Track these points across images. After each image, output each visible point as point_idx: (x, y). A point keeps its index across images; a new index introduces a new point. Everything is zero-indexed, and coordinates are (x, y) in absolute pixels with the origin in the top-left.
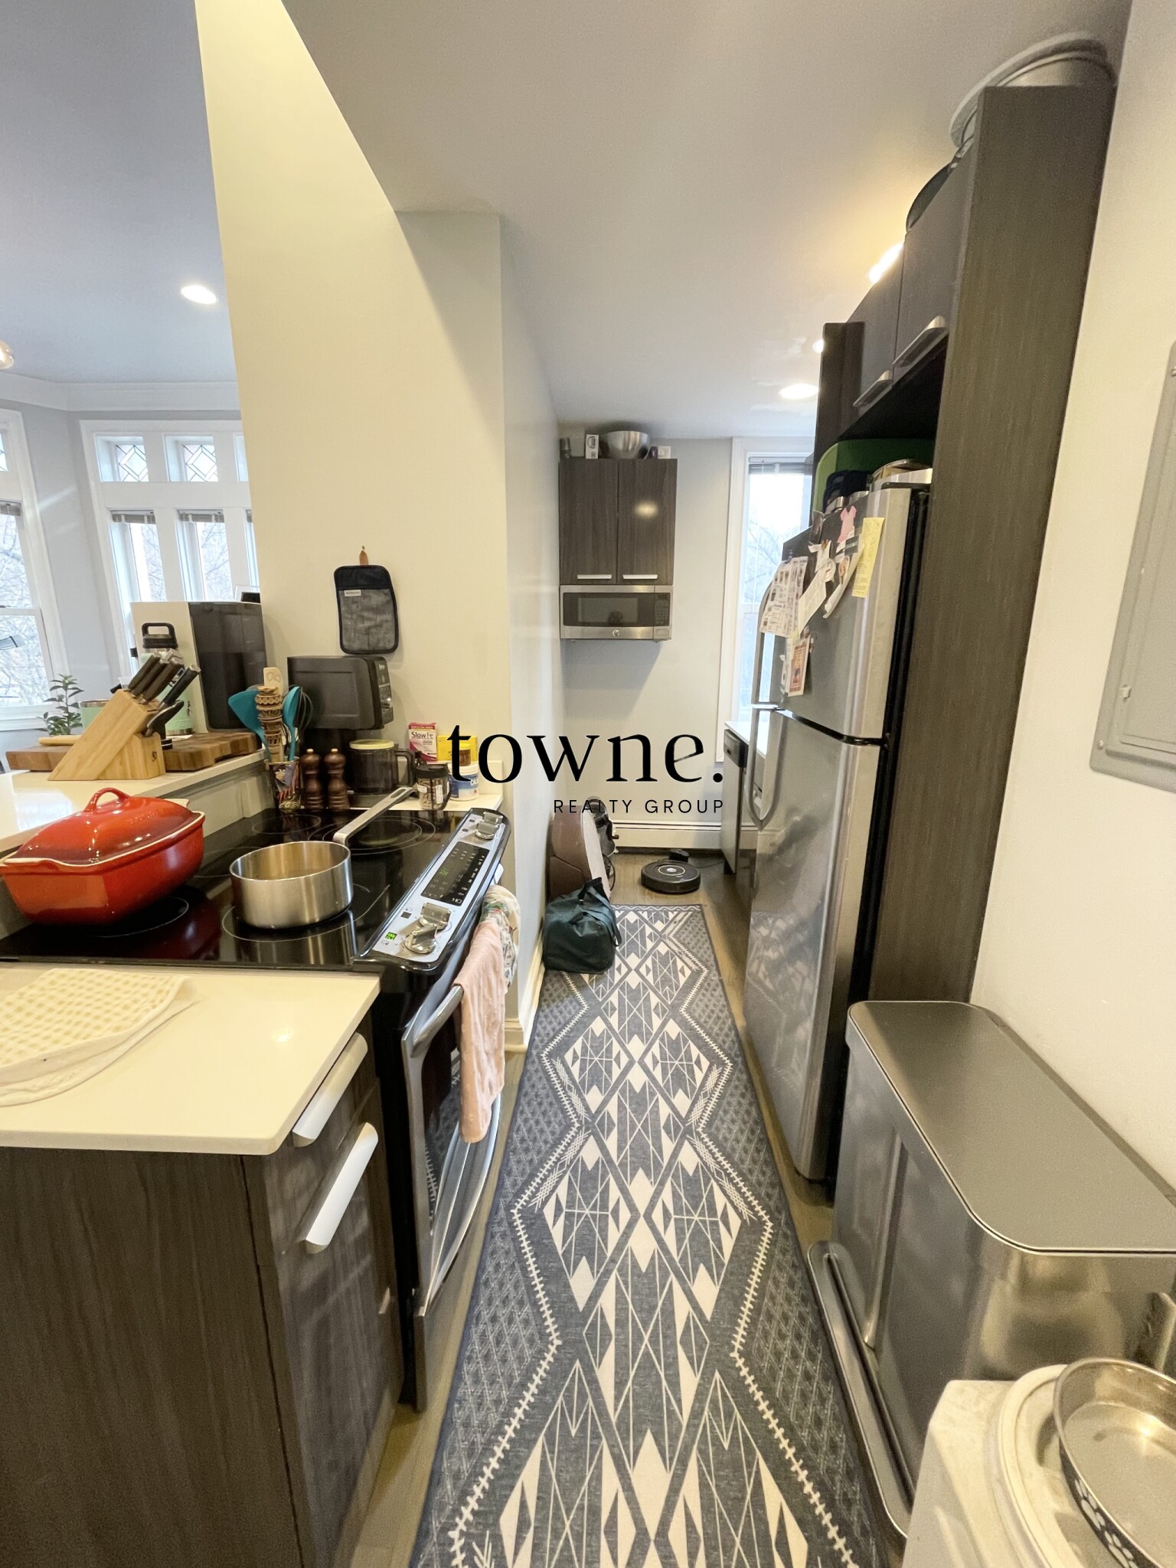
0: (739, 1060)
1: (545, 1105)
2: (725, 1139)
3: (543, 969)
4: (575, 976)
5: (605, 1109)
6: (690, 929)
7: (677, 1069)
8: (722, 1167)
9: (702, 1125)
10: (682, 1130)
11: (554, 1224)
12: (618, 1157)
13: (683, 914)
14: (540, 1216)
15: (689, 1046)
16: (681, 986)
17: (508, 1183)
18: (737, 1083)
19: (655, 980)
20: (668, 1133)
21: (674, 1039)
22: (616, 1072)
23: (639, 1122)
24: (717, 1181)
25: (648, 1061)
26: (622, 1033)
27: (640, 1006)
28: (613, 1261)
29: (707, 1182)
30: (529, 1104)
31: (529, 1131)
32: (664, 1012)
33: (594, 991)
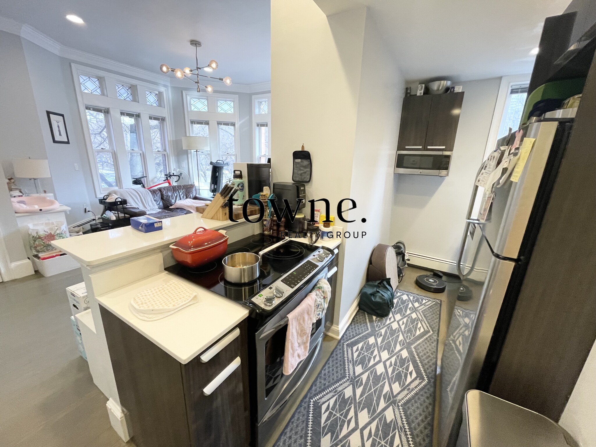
0: (432, 380)
1: (338, 364)
2: (411, 414)
3: (358, 308)
4: (370, 316)
5: (361, 376)
6: (431, 310)
7: (400, 372)
8: (404, 426)
9: (401, 403)
10: (391, 399)
11: (324, 413)
12: (359, 399)
13: (430, 302)
14: (320, 407)
15: (409, 364)
16: (416, 336)
17: (314, 388)
18: (427, 391)
19: (405, 329)
20: (385, 398)
21: (403, 358)
22: (372, 363)
23: (374, 388)
24: (399, 432)
25: (388, 363)
26: (381, 347)
27: (394, 338)
28: (341, 441)
29: (394, 430)
30: (333, 361)
31: (329, 372)
32: (403, 344)
33: (375, 325)
